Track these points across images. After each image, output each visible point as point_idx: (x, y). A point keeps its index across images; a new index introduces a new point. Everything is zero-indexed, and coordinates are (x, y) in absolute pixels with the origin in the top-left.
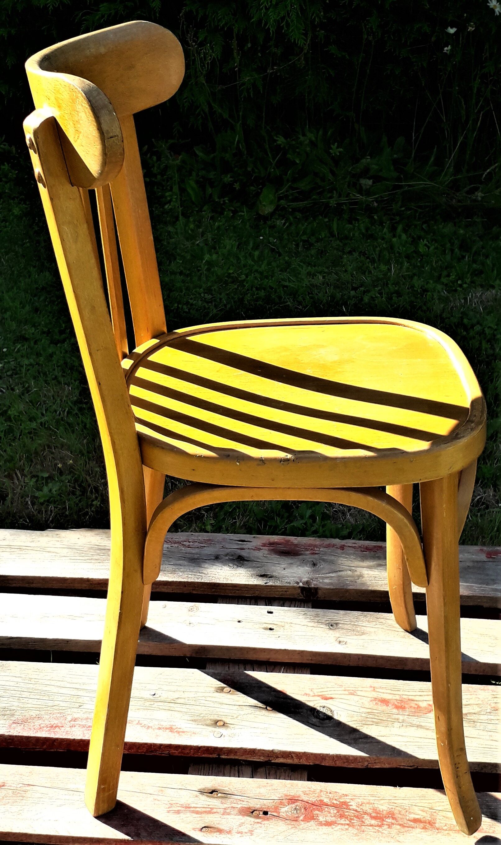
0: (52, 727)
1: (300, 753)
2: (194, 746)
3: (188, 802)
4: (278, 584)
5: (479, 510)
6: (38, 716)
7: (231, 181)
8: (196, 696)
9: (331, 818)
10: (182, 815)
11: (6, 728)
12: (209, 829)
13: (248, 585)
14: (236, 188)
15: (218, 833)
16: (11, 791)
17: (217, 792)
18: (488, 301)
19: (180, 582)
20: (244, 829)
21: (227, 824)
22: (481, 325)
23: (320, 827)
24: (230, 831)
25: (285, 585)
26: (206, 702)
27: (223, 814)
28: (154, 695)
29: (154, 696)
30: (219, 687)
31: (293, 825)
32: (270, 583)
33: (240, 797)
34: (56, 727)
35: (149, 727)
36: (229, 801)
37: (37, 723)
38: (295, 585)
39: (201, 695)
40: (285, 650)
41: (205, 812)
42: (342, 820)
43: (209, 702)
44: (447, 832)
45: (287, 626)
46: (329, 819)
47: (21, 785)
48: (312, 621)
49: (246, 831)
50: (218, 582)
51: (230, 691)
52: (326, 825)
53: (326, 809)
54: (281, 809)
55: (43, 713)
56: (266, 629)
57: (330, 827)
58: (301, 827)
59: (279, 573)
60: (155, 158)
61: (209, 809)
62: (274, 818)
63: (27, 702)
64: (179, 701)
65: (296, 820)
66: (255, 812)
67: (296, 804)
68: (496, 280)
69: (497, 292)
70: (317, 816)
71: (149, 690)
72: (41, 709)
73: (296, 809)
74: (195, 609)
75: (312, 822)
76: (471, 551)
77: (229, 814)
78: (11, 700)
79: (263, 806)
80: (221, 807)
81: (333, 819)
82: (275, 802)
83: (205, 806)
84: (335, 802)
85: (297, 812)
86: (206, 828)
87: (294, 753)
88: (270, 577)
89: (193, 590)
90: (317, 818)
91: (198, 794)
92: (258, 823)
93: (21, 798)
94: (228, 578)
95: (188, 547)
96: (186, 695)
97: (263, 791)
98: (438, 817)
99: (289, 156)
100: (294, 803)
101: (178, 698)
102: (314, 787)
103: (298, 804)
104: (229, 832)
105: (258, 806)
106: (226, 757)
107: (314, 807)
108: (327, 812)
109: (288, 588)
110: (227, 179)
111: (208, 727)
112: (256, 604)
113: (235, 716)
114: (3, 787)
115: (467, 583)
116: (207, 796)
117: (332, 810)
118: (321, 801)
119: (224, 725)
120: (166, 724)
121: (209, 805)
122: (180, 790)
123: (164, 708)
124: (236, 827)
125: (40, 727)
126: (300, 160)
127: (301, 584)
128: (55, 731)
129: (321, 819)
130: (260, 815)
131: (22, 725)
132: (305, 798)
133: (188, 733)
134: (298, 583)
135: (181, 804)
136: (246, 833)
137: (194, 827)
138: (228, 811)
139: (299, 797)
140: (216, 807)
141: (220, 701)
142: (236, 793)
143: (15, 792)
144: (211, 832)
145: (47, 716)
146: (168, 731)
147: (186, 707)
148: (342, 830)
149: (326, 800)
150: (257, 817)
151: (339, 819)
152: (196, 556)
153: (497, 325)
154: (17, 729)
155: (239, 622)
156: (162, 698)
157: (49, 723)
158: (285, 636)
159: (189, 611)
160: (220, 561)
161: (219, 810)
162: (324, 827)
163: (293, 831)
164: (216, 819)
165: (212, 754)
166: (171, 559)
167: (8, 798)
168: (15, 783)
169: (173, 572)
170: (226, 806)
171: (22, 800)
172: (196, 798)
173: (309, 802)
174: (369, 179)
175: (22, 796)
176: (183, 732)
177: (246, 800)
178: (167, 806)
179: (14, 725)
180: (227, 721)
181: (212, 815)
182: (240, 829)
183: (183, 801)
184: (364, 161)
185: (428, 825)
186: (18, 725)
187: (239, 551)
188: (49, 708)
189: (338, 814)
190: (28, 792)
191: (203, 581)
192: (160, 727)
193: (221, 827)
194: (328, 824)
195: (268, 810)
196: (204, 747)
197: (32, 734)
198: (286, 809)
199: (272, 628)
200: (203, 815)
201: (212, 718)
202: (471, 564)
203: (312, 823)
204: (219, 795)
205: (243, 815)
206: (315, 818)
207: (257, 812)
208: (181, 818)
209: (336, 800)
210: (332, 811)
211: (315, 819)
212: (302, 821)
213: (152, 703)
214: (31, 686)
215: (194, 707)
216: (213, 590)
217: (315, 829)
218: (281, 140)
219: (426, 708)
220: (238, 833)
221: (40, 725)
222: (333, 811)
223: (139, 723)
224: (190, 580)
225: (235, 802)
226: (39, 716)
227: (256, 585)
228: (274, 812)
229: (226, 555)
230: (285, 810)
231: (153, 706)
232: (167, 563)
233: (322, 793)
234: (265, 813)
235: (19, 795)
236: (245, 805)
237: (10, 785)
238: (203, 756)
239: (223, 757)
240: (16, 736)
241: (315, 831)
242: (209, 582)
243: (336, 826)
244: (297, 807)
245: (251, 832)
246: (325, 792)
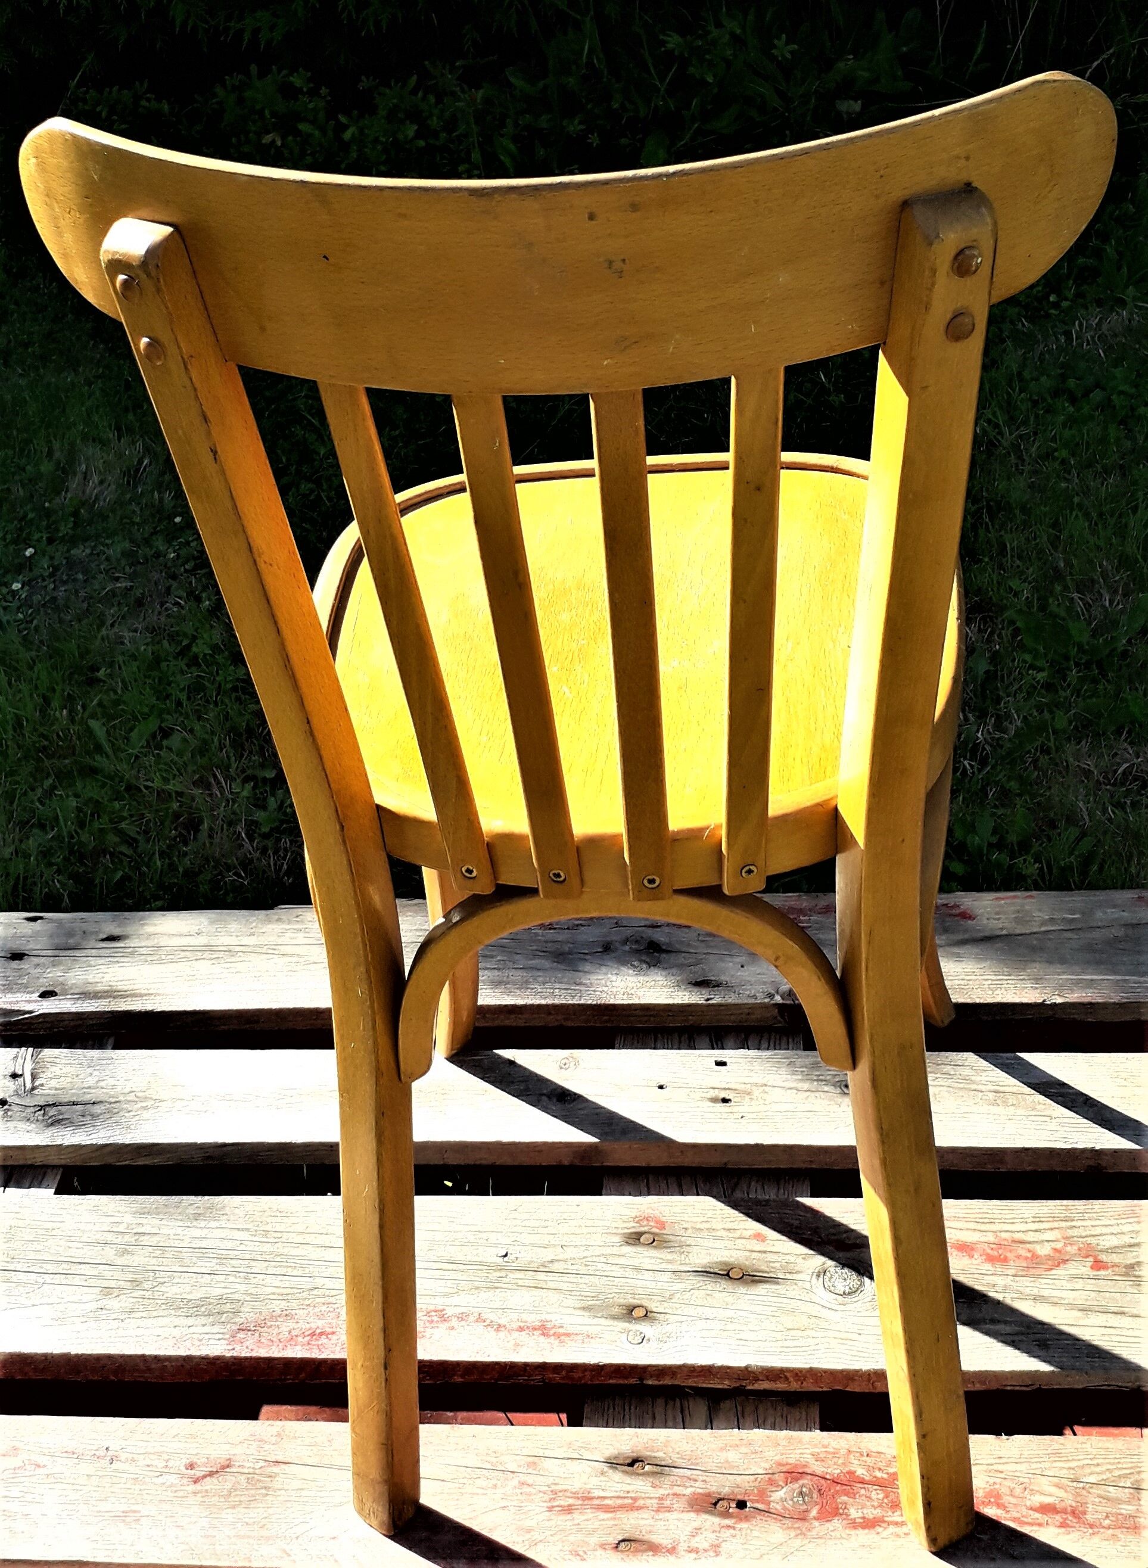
0: (313, 1334)
1: (800, 1370)
2: (590, 1365)
3: (588, 1486)
4: (731, 999)
5: (1129, 792)
6: (285, 1312)
7: (582, 130)
8: (586, 1254)
9: (873, 1510)
10: (578, 1517)
11: (226, 1342)
12: (632, 1543)
13: (674, 1005)
14: (592, 143)
15: (651, 1553)
16: (243, 1477)
17: (642, 1461)
18: (1115, 335)
19: (539, 1006)
20: (700, 1542)
21: (667, 1532)
22: (1103, 389)
23: (853, 1532)
24: (674, 1548)
25: (746, 1001)
26: (608, 1267)
27: (658, 1511)
28: (506, 1255)
29: (506, 1259)
30: (631, 1233)
31: (799, 1528)
32: (716, 1000)
33: (688, 1473)
34: (321, 1334)
35: (499, 1325)
36: (667, 1480)
37: (285, 1327)
38: (767, 1000)
39: (598, 1251)
40: (757, 1145)
41: (622, 1507)
42: (896, 1514)
43: (614, 1268)
44: (1110, 1532)
45: (756, 1092)
46: (871, 1513)
47: (262, 1464)
48: (807, 1078)
49: (706, 1545)
50: (612, 1002)
51: (654, 1241)
52: (863, 1528)
53: (863, 1492)
54: (772, 1494)
55: (294, 1304)
56: (714, 1100)
57: (872, 1531)
58: (814, 1532)
59: (732, 976)
60: (432, 99)
61: (630, 1501)
62: (759, 1514)
63: (261, 1282)
64: (555, 1267)
65: (802, 1518)
66: (720, 1502)
67: (801, 1482)
68: (1127, 287)
69: (1131, 314)
70: (845, 1508)
71: (496, 1245)
72: (289, 1297)
73: (801, 1493)
74: (572, 1064)
75: (836, 1521)
76: (1120, 902)
77: (669, 1510)
78: (231, 1279)
79: (736, 1490)
80: (652, 1496)
81: (878, 1512)
82: (759, 1480)
83: (622, 1494)
84: (878, 1474)
85: (804, 1500)
86: (626, 1543)
87: (789, 1370)
88: (714, 987)
89: (566, 1019)
90: (846, 1511)
91: (606, 1469)
92: (728, 1527)
93: (263, 1491)
94: (632, 992)
95: (550, 929)
96: (569, 1253)
97: (732, 1456)
98: (1091, 1499)
99: (692, 70)
100: (797, 1480)
101: (552, 1262)
102: (834, 1444)
103: (805, 1482)
104: (672, 1551)
105: (725, 1491)
106: (656, 1383)
107: (838, 1487)
108: (864, 1498)
109: (753, 1007)
110: (574, 126)
111: (616, 1323)
112: (692, 1046)
113: (667, 1295)
114: (228, 1470)
115: (1115, 973)
116: (624, 1472)
117: (874, 1492)
118: (851, 1473)
119: (648, 1315)
120: (533, 1319)
121: (628, 1492)
122: (570, 1461)
123: (527, 1283)
124: (686, 1538)
125: (289, 1337)
126: (715, 76)
127: (778, 999)
128: (320, 1343)
129: (854, 1513)
130: (731, 1510)
131: (257, 1335)
132: (818, 1468)
133: (576, 1338)
134: (771, 996)
135: (574, 1490)
136: (705, 1551)
137: (603, 1540)
138: (667, 1503)
139: (805, 1466)
140: (643, 1495)
141: (636, 1262)
142: (680, 1462)
143: (252, 1478)
144: (637, 1551)
145: (302, 1312)
146: (537, 1333)
147: (568, 1280)
148: (898, 1536)
149: (860, 1472)
150: (726, 1514)
151: (890, 1513)
152: (566, 948)
153: (1136, 386)
154: (248, 1343)
155: (661, 1087)
156: (521, 1263)
157: (308, 1326)
158: (754, 1116)
159: (561, 1068)
160: (613, 955)
161: (648, 1502)
162: (860, 1532)
163: (798, 1542)
164: (645, 1522)
165: (626, 1378)
166: (517, 957)
167: (238, 1493)
168: (251, 1460)
169: (524, 985)
170: (661, 1492)
171: (267, 1495)
172: (603, 1478)
173: (828, 1477)
174: (856, 100)
175: (265, 1488)
176: (568, 1335)
177: (701, 1478)
178: (547, 1497)
179: (241, 1335)
180: (652, 1306)
181: (635, 1514)
182: (694, 1543)
183: (577, 1484)
184: (841, 65)
185: (1070, 1518)
186: (250, 1333)
187: (650, 931)
188: (305, 1295)
189: (886, 1501)
190: (277, 1479)
191: (582, 1002)
192: (522, 1324)
193: (655, 1539)
194: (869, 1524)
195: (746, 1498)
196: (611, 1365)
197: (276, 1352)
198: (781, 1494)
199: (728, 1098)
200: (619, 1514)
201: (622, 1301)
202: (1120, 933)
203: (836, 1523)
204: (647, 1468)
205: (697, 1511)
206: (841, 1511)
207: (725, 1503)
208: (576, 1522)
209: (880, 1469)
210: (874, 1495)
211: (841, 1514)
212: (815, 1518)
213: (503, 1274)
214: (267, 1248)
215: (585, 1280)
216: (605, 1018)
217: (844, 1536)
218: (673, 41)
219: (1049, 1257)
220: (690, 1552)
221: (290, 1332)
222: (877, 1495)
223: (480, 1319)
224: (557, 1001)
225: (679, 1483)
226: (287, 1312)
227: (689, 1005)
228: (758, 1501)
229: (626, 941)
230: (781, 1496)
231: (505, 1280)
232: (510, 964)
233: (851, 1456)
234: (741, 1505)
235: (259, 1485)
236: (699, 1488)
237: (241, 1464)
238: (611, 1381)
239: (650, 1382)
240: (246, 1358)
241: (843, 1541)
242: (595, 1002)
243: (885, 1528)
244: (804, 1490)
245: (716, 1549)
246: (858, 1454)
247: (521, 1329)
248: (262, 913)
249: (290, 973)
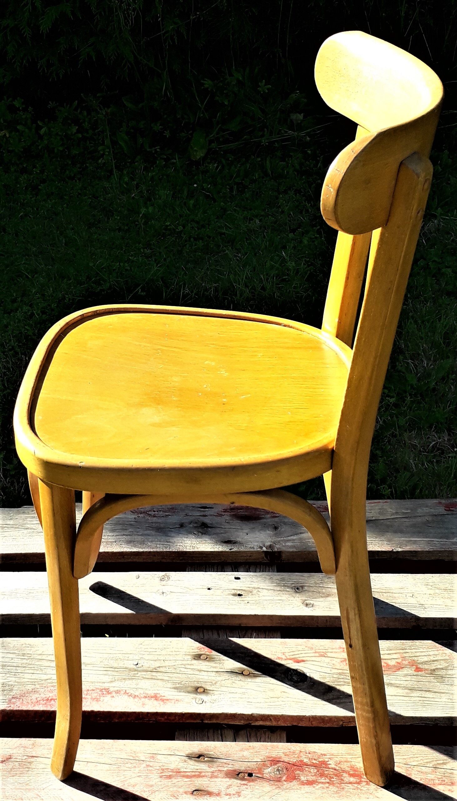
0: (48, 700)
1: (277, 716)
2: (178, 713)
3: (179, 767)
4: (242, 549)
5: (435, 456)
6: (34, 690)
7: (161, 129)
8: (175, 664)
9: (312, 778)
10: (174, 779)
11: (7, 703)
12: (200, 792)
13: (214, 552)
14: (166, 136)
15: (209, 796)
16: (18, 763)
17: (204, 756)
18: (431, 233)
19: (150, 552)
20: (232, 791)
21: (216, 787)
22: (425, 259)
23: (302, 787)
24: (219, 793)
25: (249, 550)
26: (186, 670)
27: (211, 778)
28: (137, 664)
29: (137, 666)
30: (196, 655)
31: (277, 785)
32: (235, 549)
33: (225, 761)
34: (51, 700)
35: (135, 696)
36: (215, 765)
37: (34, 696)
38: (259, 550)
39: (180, 662)
40: (255, 615)
41: (194, 776)
42: (322, 779)
43: (188, 670)
45: (255, 592)
46: (310, 778)
47: (26, 757)
48: (278, 585)
49: (234, 792)
50: (185, 550)
51: (207, 658)
52: (307, 785)
53: (307, 769)
54: (264, 770)
55: (38, 686)
56: (234, 595)
57: (311, 786)
58: (284, 787)
59: (242, 538)
60: (85, 113)
61: (198, 773)
62: (259, 779)
63: (22, 676)
64: (161, 669)
65: (279, 780)
66: (241, 774)
67: (278, 765)
68: (437, 208)
69: (439, 221)
71: (133, 660)
72: (36, 683)
73: (278, 770)
74: (166, 579)
75: (294, 782)
76: (430, 505)
77: (216, 777)
78: (8, 675)
79: (248, 768)
80: (208, 771)
81: (314, 778)
82: (258, 764)
83: (194, 770)
84: (314, 762)
85: (279, 773)
86: (197, 792)
87: (271, 715)
88: (234, 543)
89: (162, 558)
90: (299, 777)
91: (186, 759)
92: (244, 784)
93: (27, 769)
94: (194, 545)
95: (154, 517)
96: (167, 663)
97: (246, 753)
99: (217, 98)
100: (276, 764)
101: (159, 667)
102: (293, 748)
103: (280, 765)
104: (218, 795)
105: (243, 769)
106: (209, 722)
107: (295, 767)
108: (308, 772)
109: (252, 553)
110: (157, 127)
111: (190, 694)
112: (223, 570)
113: (214, 682)
114: (10, 760)
115: (427, 538)
116: (195, 760)
117: (312, 769)
118: (302, 761)
119: (205, 691)
120: (151, 692)
121: (197, 769)
122: (170, 756)
123: (147, 677)
124: (225, 789)
125: (37, 701)
126: (229, 101)
127: (264, 549)
128: (51, 703)
129: (303, 778)
130: (245, 777)
131: (21, 700)
132: (286, 759)
133: (171, 701)
134: (261, 548)
135: (172, 769)
136: (234, 795)
137: (187, 790)
138: (216, 774)
139: (280, 758)
140: (204, 771)
141: (199, 668)
142: (221, 756)
143: (21, 763)
144: (202, 795)
145: (41, 690)
146: (153, 699)
147: (167, 675)
148: (323, 788)
149: (305, 760)
150: (243, 779)
151: (319, 778)
152: (162, 526)
153: (441, 258)
154: (17, 704)
155: (209, 589)
156: (145, 668)
157: (45, 696)
158: (254, 602)
159: (161, 580)
160: (185, 529)
161: (207, 774)
162: (306, 786)
163: (277, 791)
164: (205, 782)
165: (195, 719)
166: (138, 530)
167: (15, 770)
168: (20, 755)
169: (142, 543)
170: (213, 769)
171: (28, 771)
172: (185, 763)
173: (290, 763)
174: (300, 113)
175: (28, 768)
176: (168, 700)
177: (231, 763)
178: (159, 772)
179: (14, 700)
180: (208, 687)
181: (201, 779)
182: (228, 791)
183: (172, 766)
184: (293, 95)
186: (17, 699)
187: (201, 518)
188: (43, 682)
189: (318, 773)
190: (33, 764)
191: (171, 550)
192: (146, 695)
193: (210, 789)
194: (310, 783)
195: (252, 772)
196: (188, 713)
197: (30, 708)
198: (269, 770)
199: (241, 594)
200: (193, 779)
201: (193, 685)
202: (430, 519)
203: (295, 782)
204: (206, 759)
205: (230, 778)
206: (297, 778)
207: (243, 774)
208: (173, 782)
209: (315, 759)
210: (312, 770)
211: (297, 779)
212: (284, 781)
213: (136, 673)
214: (25, 661)
215: (175, 675)
216: (181, 558)
217: (298, 788)
218: (208, 83)
219: (394, 666)
220: (227, 795)
221: (37, 699)
222: (313, 770)
223: (126, 693)
224: (158, 550)
225: (221, 765)
226: (35, 690)
227: (222, 552)
228: (257, 773)
229: (190, 523)
230: (268, 771)
231: (137, 675)
232: (136, 533)
233: (302, 754)
234: (250, 775)
235: (25, 766)
236: (230, 767)
237: (15, 757)
238: (188, 721)
239: (206, 722)
240: (16, 711)
241: (298, 790)
242: (176, 550)
243: (317, 785)
244: (279, 768)
245: (239, 794)
246: (305, 753)
247: (145, 697)
248: (15, 510)
249: (30, 537)
